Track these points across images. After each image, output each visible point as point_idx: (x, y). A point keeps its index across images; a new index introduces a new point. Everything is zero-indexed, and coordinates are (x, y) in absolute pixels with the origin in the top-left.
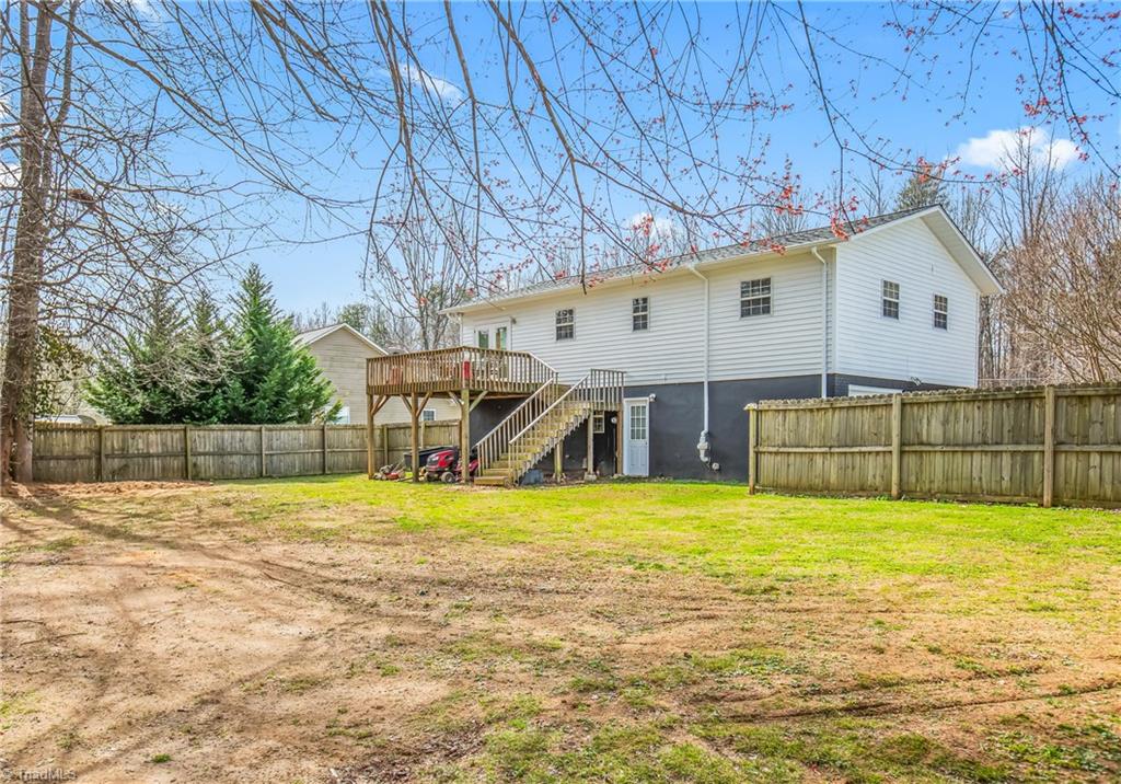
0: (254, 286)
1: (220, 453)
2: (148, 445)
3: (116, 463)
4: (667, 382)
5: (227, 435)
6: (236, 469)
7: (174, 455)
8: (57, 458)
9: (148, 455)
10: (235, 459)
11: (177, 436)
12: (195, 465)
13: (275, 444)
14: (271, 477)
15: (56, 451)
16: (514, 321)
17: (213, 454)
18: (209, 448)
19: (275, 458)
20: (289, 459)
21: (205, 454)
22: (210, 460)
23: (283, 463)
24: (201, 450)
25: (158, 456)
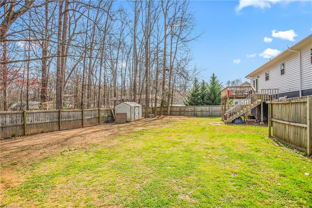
0: (214, 78)
1: (202, 111)
2: (188, 110)
3: (183, 113)
4: (290, 91)
5: (203, 108)
6: (205, 114)
7: (193, 111)
8: (174, 112)
9: (188, 111)
10: (205, 112)
11: (193, 108)
12: (197, 113)
13: (213, 109)
14: (212, 116)
15: (174, 110)
16: (258, 77)
17: (200, 111)
18: (199, 110)
19: (213, 112)
20: (216, 113)
21: (198, 111)
22: (199, 112)
23: (215, 114)
24: (198, 110)
25: (190, 111)
